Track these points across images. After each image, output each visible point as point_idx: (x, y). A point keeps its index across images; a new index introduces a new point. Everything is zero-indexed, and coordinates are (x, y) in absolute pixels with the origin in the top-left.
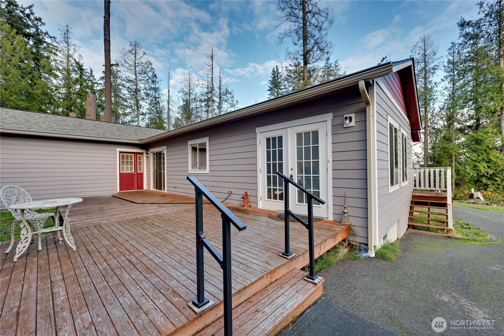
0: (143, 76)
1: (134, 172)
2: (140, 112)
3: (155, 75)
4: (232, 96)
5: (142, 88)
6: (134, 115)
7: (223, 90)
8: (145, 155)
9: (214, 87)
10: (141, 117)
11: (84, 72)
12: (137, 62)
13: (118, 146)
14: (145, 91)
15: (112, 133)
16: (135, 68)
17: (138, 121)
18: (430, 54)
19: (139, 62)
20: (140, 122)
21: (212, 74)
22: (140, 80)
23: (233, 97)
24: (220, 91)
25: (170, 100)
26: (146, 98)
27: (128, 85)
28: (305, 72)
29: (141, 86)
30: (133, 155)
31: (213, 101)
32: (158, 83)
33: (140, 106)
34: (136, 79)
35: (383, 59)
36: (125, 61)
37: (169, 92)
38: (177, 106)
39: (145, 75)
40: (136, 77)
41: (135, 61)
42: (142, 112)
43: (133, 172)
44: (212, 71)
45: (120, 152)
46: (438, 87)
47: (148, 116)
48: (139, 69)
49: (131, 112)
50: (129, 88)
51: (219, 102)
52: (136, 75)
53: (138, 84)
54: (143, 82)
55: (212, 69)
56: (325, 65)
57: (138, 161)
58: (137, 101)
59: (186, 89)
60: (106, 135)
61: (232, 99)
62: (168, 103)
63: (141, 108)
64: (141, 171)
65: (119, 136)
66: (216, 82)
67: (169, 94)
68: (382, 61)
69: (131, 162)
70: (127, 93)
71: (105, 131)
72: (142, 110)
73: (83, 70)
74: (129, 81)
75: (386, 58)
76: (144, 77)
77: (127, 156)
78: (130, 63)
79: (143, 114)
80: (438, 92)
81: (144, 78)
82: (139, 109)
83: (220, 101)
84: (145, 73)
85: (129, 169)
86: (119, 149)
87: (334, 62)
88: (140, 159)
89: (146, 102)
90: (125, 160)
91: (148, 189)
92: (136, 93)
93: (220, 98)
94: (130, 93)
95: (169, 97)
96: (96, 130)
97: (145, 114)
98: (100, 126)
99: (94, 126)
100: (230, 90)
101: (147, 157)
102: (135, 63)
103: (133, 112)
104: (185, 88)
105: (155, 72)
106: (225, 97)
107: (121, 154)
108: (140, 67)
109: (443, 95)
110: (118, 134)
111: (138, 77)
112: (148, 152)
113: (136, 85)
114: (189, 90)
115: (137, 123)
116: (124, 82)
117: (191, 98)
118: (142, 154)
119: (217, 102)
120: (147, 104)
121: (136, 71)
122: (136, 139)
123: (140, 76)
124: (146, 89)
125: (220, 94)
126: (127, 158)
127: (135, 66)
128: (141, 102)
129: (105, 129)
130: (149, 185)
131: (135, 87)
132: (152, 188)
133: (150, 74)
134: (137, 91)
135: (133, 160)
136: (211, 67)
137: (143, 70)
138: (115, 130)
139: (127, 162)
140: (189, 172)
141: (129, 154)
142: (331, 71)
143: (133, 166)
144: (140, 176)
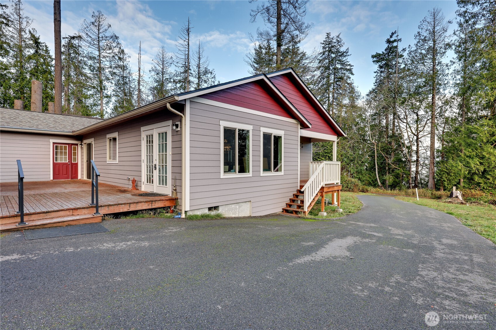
0: (108, 52)
1: (69, 162)
2: (104, 94)
3: (123, 51)
4: (212, 76)
5: (107, 67)
6: (97, 97)
7: (202, 69)
8: (79, 146)
9: (190, 66)
10: (105, 100)
11: (41, 46)
12: (100, 36)
13: (51, 137)
14: (110, 69)
15: (47, 124)
16: (99, 43)
17: (101, 105)
18: (439, 31)
19: (103, 36)
20: (104, 105)
21: (188, 51)
22: (104, 57)
23: (214, 77)
24: (199, 70)
25: (141, 79)
26: (111, 77)
27: (90, 62)
28: (278, 55)
29: (106, 63)
30: (68, 146)
31: (189, 82)
32: (126, 60)
33: (104, 87)
34: (99, 56)
35: (393, 34)
36: (87, 34)
37: (139, 71)
38: (148, 87)
39: (111, 51)
40: (100, 53)
41: (99, 34)
42: (106, 94)
43: (67, 162)
44: (187, 47)
45: (53, 143)
46: (450, 69)
47: (113, 99)
48: (103, 44)
49: (93, 95)
50: (91, 66)
51: (197, 83)
52: (99, 51)
53: (102, 62)
54: (108, 59)
55: (188, 44)
56: (325, 40)
57: (72, 151)
58: (101, 82)
59: (159, 68)
60: (40, 127)
61: (213, 80)
62: (139, 83)
63: (105, 90)
64: (76, 161)
65: (53, 127)
66: (194, 59)
67: (139, 73)
68: (391, 37)
69: (65, 153)
70: (89, 72)
71: (40, 122)
72: (106, 92)
73: (39, 43)
74: (91, 58)
75: (395, 32)
76: (110, 53)
77: (61, 147)
78: (93, 37)
79: (107, 97)
80: (449, 75)
81: (108, 55)
82: (103, 90)
83: (199, 82)
84: (110, 49)
85: (63, 159)
86: (52, 140)
87: (335, 37)
88: (75, 149)
89: (112, 83)
90: (59, 151)
91: (82, 179)
92: (100, 72)
93: (199, 78)
94: (93, 71)
95: (139, 76)
96: (32, 122)
97: (110, 96)
98: (37, 118)
99: (30, 118)
100: (210, 68)
101: (82, 148)
102: (99, 38)
103: (95, 94)
104: (157, 66)
105: (121, 47)
106: (205, 77)
107: (55, 145)
108: (104, 41)
109: (455, 79)
110: (52, 126)
111: (103, 54)
112: (82, 143)
113: (100, 63)
114: (163, 69)
115: (100, 107)
116: (85, 59)
117: (164, 79)
118: (77, 145)
119: (195, 82)
120: (113, 85)
121: (99, 46)
122: (69, 131)
123: (105, 52)
124: (111, 67)
125: (199, 74)
126: (61, 149)
127: (99, 40)
128: (105, 83)
129: (41, 121)
130: (82, 174)
131: (98, 65)
132: (85, 178)
133: (116, 50)
134: (100, 69)
135: (67, 151)
136: (187, 42)
137: (109, 45)
138: (51, 122)
139: (61, 153)
140: (107, 162)
141: (63, 145)
142: (333, 47)
143: (67, 156)
144: (75, 166)
